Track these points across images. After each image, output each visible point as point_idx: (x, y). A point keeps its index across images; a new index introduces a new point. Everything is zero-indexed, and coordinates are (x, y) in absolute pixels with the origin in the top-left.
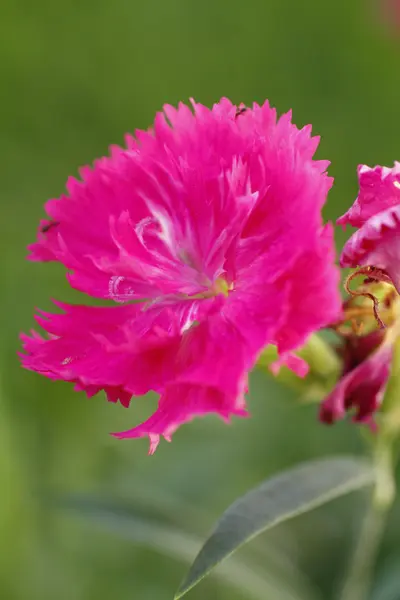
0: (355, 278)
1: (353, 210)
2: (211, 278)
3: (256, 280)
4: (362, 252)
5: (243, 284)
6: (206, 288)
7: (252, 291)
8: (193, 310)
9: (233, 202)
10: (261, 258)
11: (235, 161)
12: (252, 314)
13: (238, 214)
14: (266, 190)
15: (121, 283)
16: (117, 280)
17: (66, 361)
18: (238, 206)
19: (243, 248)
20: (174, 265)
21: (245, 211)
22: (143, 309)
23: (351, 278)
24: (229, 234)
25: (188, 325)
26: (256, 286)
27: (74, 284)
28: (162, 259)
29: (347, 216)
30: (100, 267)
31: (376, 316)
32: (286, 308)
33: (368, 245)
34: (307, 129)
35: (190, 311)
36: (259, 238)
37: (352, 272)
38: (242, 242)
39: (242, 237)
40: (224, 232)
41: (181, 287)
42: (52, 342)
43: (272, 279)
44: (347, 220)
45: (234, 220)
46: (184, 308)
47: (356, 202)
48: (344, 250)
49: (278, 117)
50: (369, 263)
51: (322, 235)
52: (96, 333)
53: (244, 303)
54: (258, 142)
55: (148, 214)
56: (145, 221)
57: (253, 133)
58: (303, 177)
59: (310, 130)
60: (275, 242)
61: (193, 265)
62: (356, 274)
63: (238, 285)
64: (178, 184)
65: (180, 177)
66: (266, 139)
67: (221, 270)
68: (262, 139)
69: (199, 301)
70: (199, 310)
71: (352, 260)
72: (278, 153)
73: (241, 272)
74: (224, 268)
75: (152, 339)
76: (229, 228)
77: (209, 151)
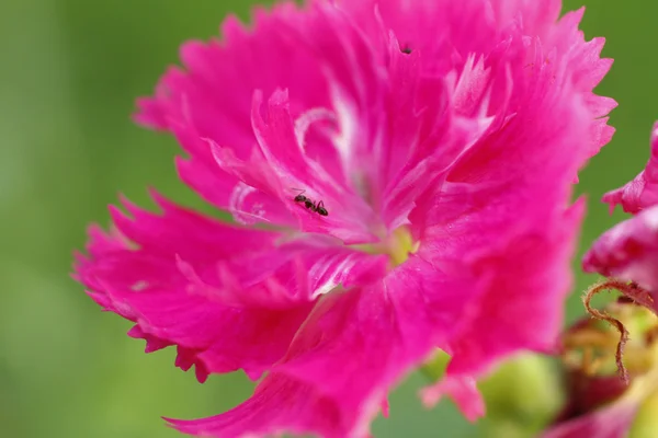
0: (605, 291)
1: (633, 188)
2: (388, 225)
3: (450, 251)
4: (621, 256)
5: (431, 251)
6: (375, 239)
7: (440, 265)
8: (345, 267)
9: (446, 123)
10: (467, 219)
11: (471, 61)
12: (427, 300)
13: (450, 144)
14: (508, 118)
15: (251, 194)
16: (244, 190)
17: (139, 286)
18: (452, 131)
19: (446, 196)
20: (339, 189)
21: (461, 143)
22: (277, 242)
23: (596, 290)
24: (431, 168)
25: (327, 288)
26: (447, 259)
27: (186, 176)
28: (323, 176)
29: (621, 194)
30: (219, 162)
31: (618, 359)
32: (471, 310)
33: (634, 249)
34: (596, 45)
35: (339, 268)
36: (471, 187)
37: (601, 280)
38: (445, 187)
39: (450, 179)
40: (422, 164)
41: (337, 226)
42: (123, 253)
43: (470, 257)
44: (618, 199)
45: (441, 150)
46: (331, 262)
47: (639, 177)
48: (595, 244)
49: (563, 13)
50: (627, 276)
51: (568, 213)
52: (183, 259)
53: (421, 281)
54: (517, 43)
55: (326, 103)
56: (316, 113)
57: (514, 27)
58: (567, 115)
59: (600, 47)
60: (496, 201)
61: (369, 199)
62: (606, 285)
63: (424, 249)
64: (382, 73)
65: (387, 61)
66: (532, 41)
67: (404, 220)
68: (527, 39)
69: (360, 255)
70: (353, 271)
71: (604, 263)
72: (543, 67)
73: (432, 231)
74: (410, 217)
75: (260, 295)
76: (432, 159)
77: (443, 36)
